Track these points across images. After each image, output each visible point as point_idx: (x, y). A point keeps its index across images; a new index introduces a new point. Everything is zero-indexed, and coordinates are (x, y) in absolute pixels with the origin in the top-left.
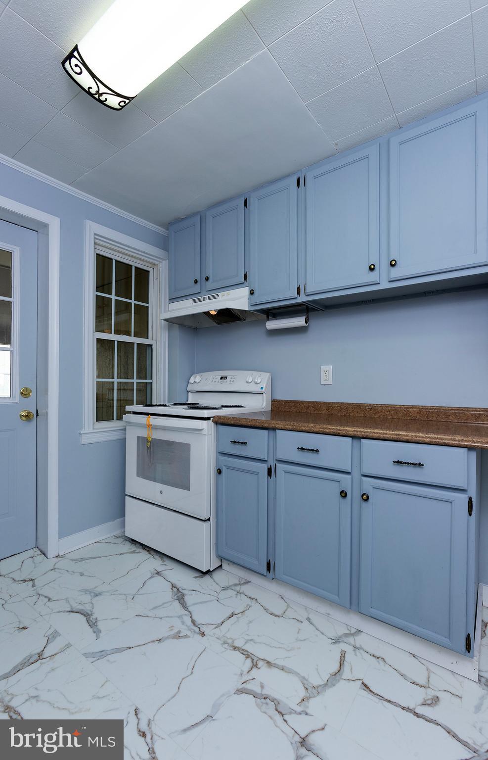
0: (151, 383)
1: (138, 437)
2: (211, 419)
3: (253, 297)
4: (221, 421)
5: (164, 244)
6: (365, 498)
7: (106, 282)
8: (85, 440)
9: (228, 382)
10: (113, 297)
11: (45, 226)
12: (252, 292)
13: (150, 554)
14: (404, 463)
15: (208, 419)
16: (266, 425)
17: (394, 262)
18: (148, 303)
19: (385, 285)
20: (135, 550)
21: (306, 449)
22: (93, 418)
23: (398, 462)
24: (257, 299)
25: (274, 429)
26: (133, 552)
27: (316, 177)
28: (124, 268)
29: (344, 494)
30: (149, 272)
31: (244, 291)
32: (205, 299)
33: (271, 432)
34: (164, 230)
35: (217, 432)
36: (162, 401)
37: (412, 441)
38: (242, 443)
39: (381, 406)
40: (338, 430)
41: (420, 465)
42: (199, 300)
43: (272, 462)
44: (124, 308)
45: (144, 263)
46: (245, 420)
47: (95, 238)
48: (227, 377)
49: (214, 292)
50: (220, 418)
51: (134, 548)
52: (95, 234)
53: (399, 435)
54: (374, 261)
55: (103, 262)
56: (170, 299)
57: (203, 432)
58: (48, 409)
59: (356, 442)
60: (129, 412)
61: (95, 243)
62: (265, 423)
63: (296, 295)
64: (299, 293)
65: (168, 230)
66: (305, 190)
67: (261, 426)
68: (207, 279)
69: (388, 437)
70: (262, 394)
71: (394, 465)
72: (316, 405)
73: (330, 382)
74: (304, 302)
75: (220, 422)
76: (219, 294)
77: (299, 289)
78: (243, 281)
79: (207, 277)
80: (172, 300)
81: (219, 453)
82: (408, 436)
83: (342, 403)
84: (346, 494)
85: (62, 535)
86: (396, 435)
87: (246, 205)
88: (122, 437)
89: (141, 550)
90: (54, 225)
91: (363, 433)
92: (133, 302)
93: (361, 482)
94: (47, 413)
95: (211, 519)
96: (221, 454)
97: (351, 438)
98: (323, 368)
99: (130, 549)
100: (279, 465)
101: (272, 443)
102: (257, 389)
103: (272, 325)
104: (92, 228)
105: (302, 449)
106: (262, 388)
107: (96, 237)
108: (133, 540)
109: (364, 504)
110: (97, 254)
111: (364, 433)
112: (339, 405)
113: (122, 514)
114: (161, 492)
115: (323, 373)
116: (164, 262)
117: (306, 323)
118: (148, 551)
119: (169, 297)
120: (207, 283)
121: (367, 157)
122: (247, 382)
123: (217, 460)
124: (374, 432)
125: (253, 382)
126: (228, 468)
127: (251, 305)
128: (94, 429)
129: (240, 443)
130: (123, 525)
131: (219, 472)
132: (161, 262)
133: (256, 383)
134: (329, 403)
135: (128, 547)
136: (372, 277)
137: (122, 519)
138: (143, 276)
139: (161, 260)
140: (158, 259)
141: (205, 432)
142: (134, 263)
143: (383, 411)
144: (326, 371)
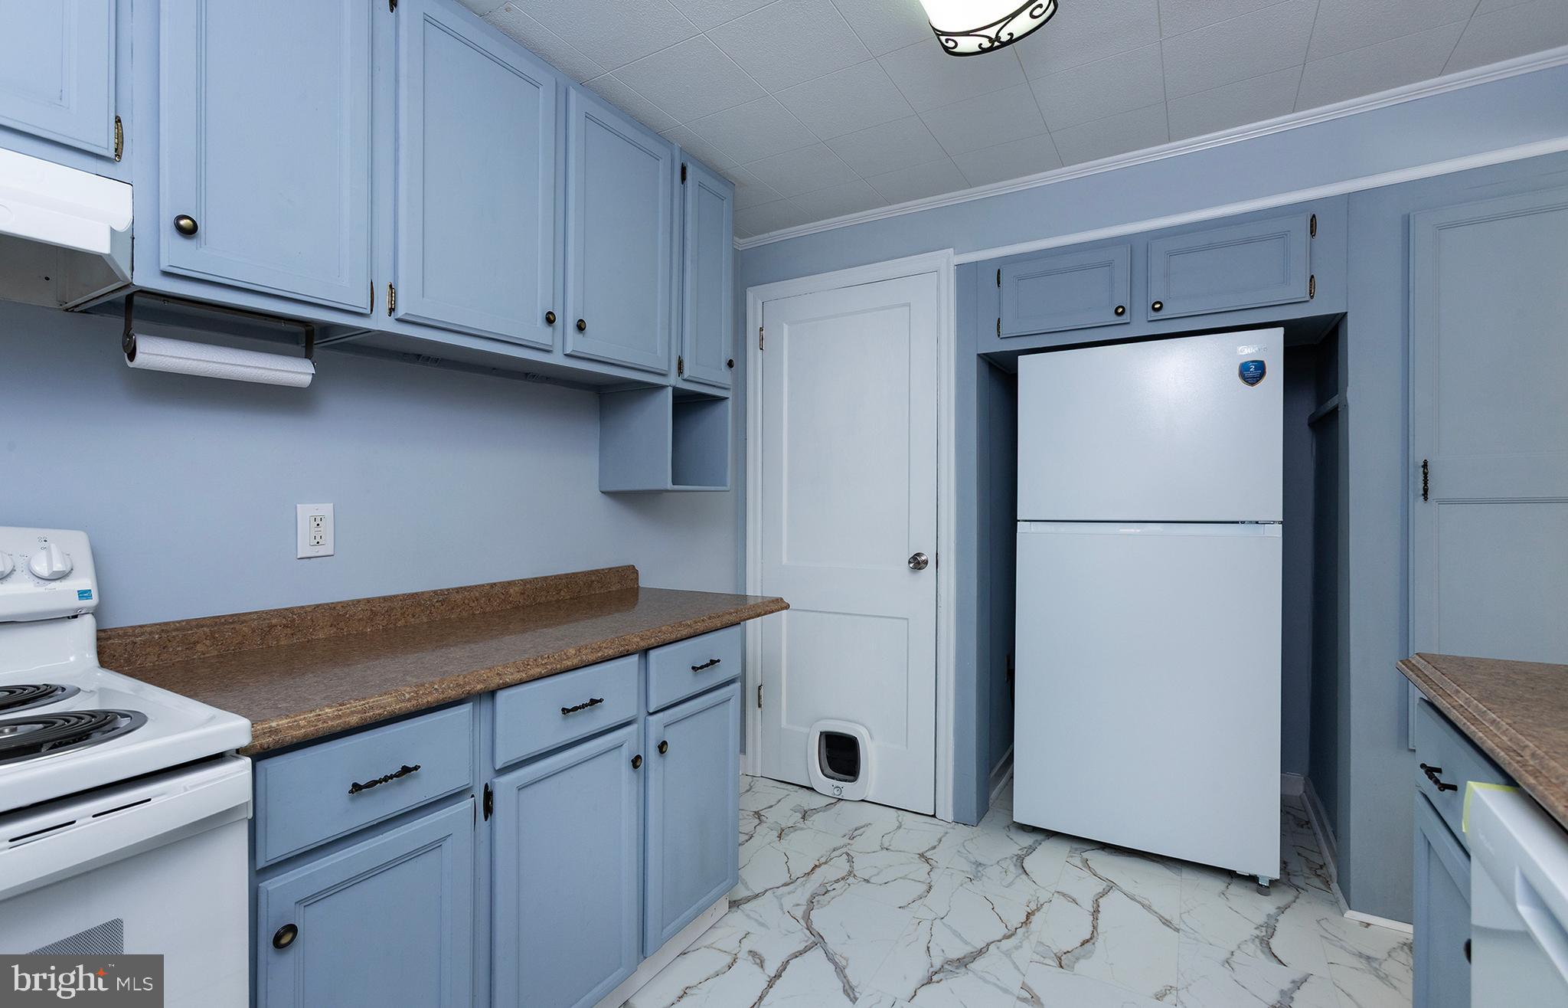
6: (665, 748)
19: (558, 358)
27: (431, 21)
72: (294, 619)
98: (304, 512)
100: (504, 780)
125: (22, 575)
126: (317, 898)
143: (466, 601)
144: (318, 519)
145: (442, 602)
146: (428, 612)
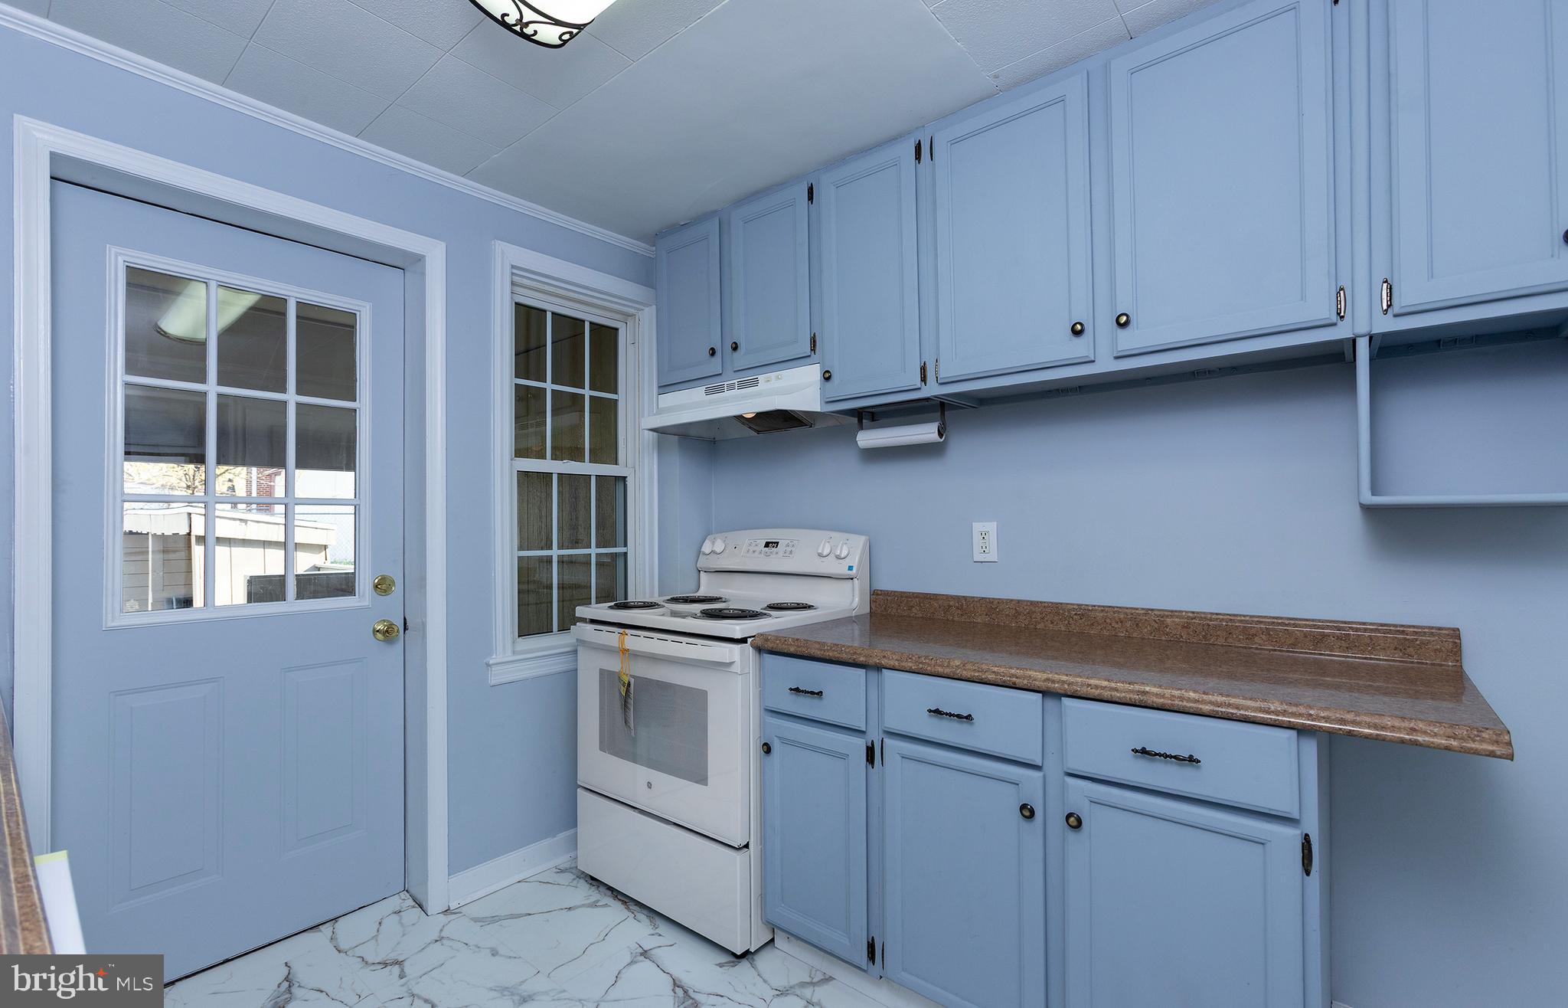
0: (625, 554)
1: (602, 672)
2: (749, 640)
3: (828, 384)
4: (769, 645)
5: (646, 274)
6: (1075, 822)
7: (533, 344)
8: (497, 676)
9: (781, 554)
10: (549, 386)
11: (418, 259)
12: (827, 375)
13: (628, 908)
14: (1156, 754)
15: (743, 641)
16: (862, 659)
17: (1123, 319)
18: (616, 393)
19: (1105, 365)
20: (598, 901)
21: (947, 714)
22: (513, 632)
23: (1144, 751)
24: (836, 389)
25: (879, 668)
26: (594, 905)
27: (954, 142)
28: (569, 327)
29: (1027, 812)
30: (617, 329)
31: (811, 373)
32: (731, 387)
33: (873, 675)
34: (647, 246)
35: (761, 667)
36: (647, 595)
37: (1172, 708)
38: (812, 693)
39: (1102, 611)
40: (1012, 676)
41: (1192, 760)
42: (720, 389)
43: (874, 736)
44: (568, 404)
45: (609, 314)
46: (817, 646)
47: (513, 274)
48: (778, 543)
49: (748, 373)
50: (767, 640)
51: (594, 895)
52: (513, 267)
53: (1144, 693)
54: (1080, 315)
55: (527, 318)
56: (660, 387)
57: (733, 669)
58: (425, 616)
59: (1051, 703)
60: (583, 620)
61: (513, 284)
62: (860, 654)
63: (918, 383)
64: (924, 379)
65: (654, 246)
66: (934, 165)
67: (851, 661)
68: (735, 347)
69: (1119, 698)
70: (852, 579)
71: (1136, 757)
72: (963, 604)
73: (993, 556)
74: (935, 397)
75: (766, 647)
76: (760, 377)
77: (923, 370)
78: (808, 351)
79: (735, 343)
80: (665, 388)
81: (766, 710)
82: (1163, 696)
83: (1019, 601)
84: (1032, 812)
85: (454, 868)
86: (1139, 692)
87: (811, 198)
88: (571, 667)
89: (609, 900)
90: (435, 256)
91: (1066, 686)
92: (587, 392)
93: (1064, 787)
94: (424, 625)
95: (751, 846)
96: (770, 714)
97: (1041, 695)
98: (978, 527)
99: (587, 897)
100: (889, 742)
101: (873, 696)
102: (841, 569)
103: (869, 438)
104: (507, 255)
105: (937, 712)
106: (850, 568)
107: (515, 271)
108: (592, 878)
109: (1071, 835)
110: (516, 303)
111: (1069, 684)
112: (1012, 606)
113: (572, 822)
114: (649, 785)
115: (977, 538)
116: (647, 309)
117: (941, 435)
118: (624, 903)
119: (658, 381)
120: (736, 354)
121: (1062, 100)
122: (820, 555)
123: (762, 726)
124: (1089, 685)
125: (832, 555)
126: (784, 741)
127: (827, 402)
128: (514, 653)
129: (808, 692)
130: (574, 843)
131: (767, 749)
132: (643, 310)
133: (838, 557)
134: (991, 601)
135: (583, 893)
136: (1079, 348)
137: (572, 831)
138: (606, 338)
139: (642, 307)
140: (634, 305)
141: (736, 668)
142: (589, 316)
143: (1108, 621)
144: (983, 533)
145: (1082, 616)
146: (1066, 622)
